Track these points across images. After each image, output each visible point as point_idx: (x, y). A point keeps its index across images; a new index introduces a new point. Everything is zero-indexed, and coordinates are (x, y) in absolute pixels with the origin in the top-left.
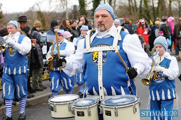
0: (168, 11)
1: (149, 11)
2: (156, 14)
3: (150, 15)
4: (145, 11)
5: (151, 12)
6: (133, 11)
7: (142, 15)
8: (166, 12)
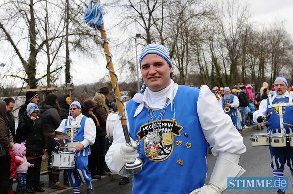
0: (241, 78)
1: (221, 79)
2: (229, 82)
3: (223, 82)
4: (218, 79)
5: (224, 80)
6: (205, 79)
7: (215, 83)
8: (239, 80)
